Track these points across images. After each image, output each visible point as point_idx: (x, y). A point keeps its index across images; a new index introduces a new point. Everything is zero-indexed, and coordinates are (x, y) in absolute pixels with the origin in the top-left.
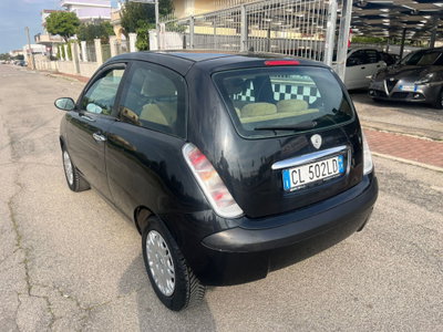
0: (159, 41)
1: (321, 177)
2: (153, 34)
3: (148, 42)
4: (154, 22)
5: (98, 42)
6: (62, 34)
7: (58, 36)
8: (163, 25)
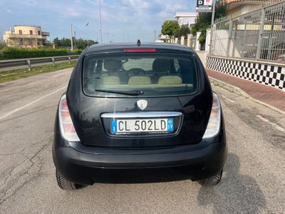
0: (211, 36)
1: (147, 130)
2: (209, 32)
3: (205, 37)
4: (210, 24)
5: (183, 38)
6: (169, 34)
7: (167, 36)
8: (215, 25)
